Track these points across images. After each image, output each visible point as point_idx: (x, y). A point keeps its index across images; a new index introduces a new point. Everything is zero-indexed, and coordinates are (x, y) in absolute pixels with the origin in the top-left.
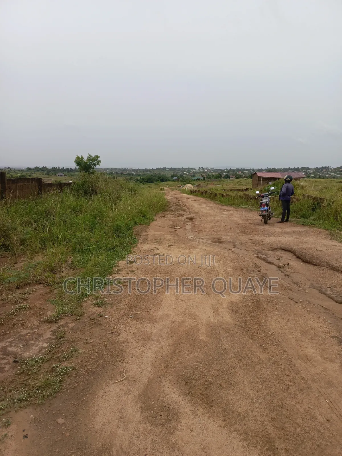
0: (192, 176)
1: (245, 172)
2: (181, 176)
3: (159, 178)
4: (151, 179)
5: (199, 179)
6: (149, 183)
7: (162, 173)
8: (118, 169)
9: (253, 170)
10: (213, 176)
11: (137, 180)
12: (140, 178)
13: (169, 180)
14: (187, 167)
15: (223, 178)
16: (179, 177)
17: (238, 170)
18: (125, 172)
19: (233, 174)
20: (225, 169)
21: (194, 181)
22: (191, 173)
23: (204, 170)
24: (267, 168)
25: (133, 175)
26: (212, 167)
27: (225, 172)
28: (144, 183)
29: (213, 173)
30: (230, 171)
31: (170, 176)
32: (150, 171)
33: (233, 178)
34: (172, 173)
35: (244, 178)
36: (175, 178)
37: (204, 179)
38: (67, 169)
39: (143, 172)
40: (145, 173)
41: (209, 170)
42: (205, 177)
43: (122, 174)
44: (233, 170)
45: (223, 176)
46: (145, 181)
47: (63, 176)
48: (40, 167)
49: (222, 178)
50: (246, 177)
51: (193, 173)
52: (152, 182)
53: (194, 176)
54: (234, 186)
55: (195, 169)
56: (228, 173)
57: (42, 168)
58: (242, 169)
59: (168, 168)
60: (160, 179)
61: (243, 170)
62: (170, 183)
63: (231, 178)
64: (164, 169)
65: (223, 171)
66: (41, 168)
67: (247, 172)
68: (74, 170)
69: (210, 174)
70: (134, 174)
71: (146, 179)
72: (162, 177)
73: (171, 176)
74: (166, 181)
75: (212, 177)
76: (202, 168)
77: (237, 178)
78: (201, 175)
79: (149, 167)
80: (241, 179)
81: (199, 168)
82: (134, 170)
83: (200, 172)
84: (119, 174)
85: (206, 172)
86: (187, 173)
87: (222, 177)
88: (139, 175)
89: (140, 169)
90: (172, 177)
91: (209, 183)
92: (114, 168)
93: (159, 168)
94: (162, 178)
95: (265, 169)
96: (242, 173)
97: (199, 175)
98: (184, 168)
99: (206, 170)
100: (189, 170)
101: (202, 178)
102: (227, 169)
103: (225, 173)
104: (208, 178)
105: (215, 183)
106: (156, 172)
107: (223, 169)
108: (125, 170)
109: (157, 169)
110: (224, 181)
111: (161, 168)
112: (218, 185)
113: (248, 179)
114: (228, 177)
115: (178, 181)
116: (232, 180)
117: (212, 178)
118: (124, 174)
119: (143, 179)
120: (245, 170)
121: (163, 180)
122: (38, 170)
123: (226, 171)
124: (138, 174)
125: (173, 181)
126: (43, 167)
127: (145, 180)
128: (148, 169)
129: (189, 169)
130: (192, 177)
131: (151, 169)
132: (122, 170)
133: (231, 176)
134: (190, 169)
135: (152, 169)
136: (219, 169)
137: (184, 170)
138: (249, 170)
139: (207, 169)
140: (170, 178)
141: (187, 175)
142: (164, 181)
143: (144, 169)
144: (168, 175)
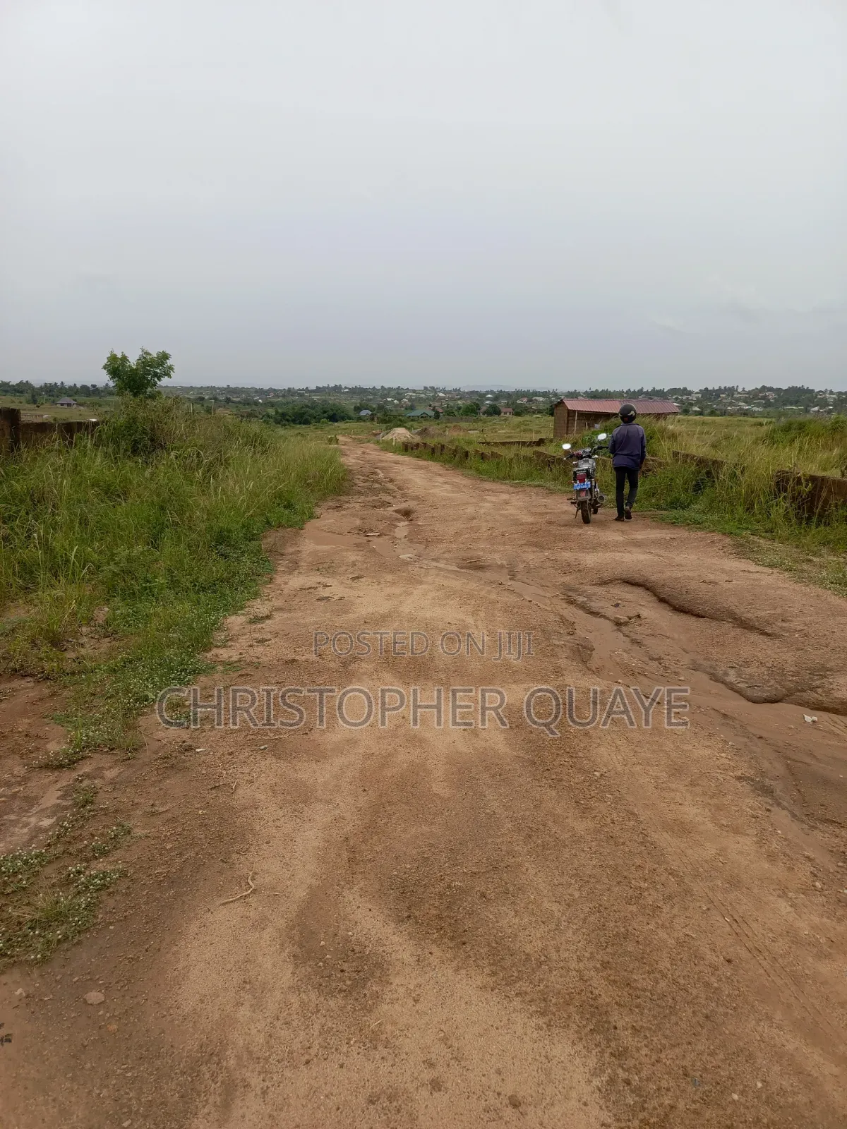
0: (406, 409)
1: (537, 398)
2: (381, 408)
3: (325, 412)
4: (304, 414)
5: (424, 415)
6: (299, 426)
7: (332, 399)
8: (219, 388)
9: (556, 395)
10: (459, 408)
11: (268, 416)
12: (277, 412)
13: (350, 418)
14: (395, 386)
15: (484, 414)
16: (374, 409)
17: (520, 394)
18: (237, 397)
19: (508, 405)
20: (488, 392)
21: (413, 420)
22: (405, 400)
23: (436, 392)
24: (588, 390)
25: (256, 403)
26: (456, 386)
27: (488, 399)
28: (285, 425)
29: (459, 402)
30: (499, 395)
31: (353, 407)
32: (301, 395)
33: (508, 414)
34: (356, 400)
35: (534, 413)
36: (364, 413)
37: (437, 416)
38: (84, 387)
39: (284, 396)
40: (290, 399)
41: (450, 392)
42: (440, 411)
43: (228, 400)
44: (508, 395)
45: (484, 409)
46: (288, 420)
47: (75, 406)
48: (11, 384)
49: (481, 414)
50: (539, 412)
51: (410, 400)
52: (306, 422)
53: (412, 408)
54: (511, 433)
55: (414, 391)
56: (494, 403)
57: (17, 384)
58: (528, 391)
59: (346, 388)
60: (326, 415)
61: (530, 395)
62: (353, 425)
63: (502, 414)
64: (337, 389)
65: (482, 396)
66: (13, 386)
67: (541, 399)
68: (102, 391)
69: (451, 404)
70: (260, 401)
71: (290, 414)
72: (332, 410)
73: (355, 407)
74: (343, 419)
75: (456, 410)
76: (433, 388)
77: (518, 414)
78: (430, 406)
79: (298, 385)
80: (527, 417)
81: (425, 388)
82: (261, 392)
83: (428, 399)
84: (221, 401)
85: (441, 399)
86: (395, 401)
87: (481, 411)
88: (272, 405)
89: (275, 390)
90: (358, 409)
91: (449, 425)
92: (208, 387)
93: (323, 387)
94: (331, 413)
95: (584, 393)
96: (530, 401)
97: (426, 406)
98: (386, 387)
99: (441, 394)
100: (399, 393)
101: (432, 413)
102: (492, 392)
103: (488, 402)
104: (448, 415)
105: (464, 425)
106: (315, 398)
107: (483, 390)
108: (236, 391)
109: (318, 390)
110: (485, 422)
111: (328, 388)
112: (471, 432)
113: (544, 418)
114: (494, 411)
115: (373, 419)
116: (506, 420)
117: (456, 413)
118: (233, 402)
119: (283, 415)
120: (536, 394)
121: (333, 418)
122: (6, 391)
123: (489, 396)
124: (270, 402)
125: (360, 419)
126: (21, 382)
127: (288, 417)
128: (296, 388)
129: (400, 391)
130: (409, 411)
131: (303, 390)
132: (229, 390)
133: (503, 410)
134: (403, 391)
135: (307, 390)
136: (473, 393)
137: (386, 392)
138: (545, 394)
139: (444, 391)
140: (352, 414)
141: (396, 406)
142: (337, 421)
143: (287, 389)
144: (348, 404)
